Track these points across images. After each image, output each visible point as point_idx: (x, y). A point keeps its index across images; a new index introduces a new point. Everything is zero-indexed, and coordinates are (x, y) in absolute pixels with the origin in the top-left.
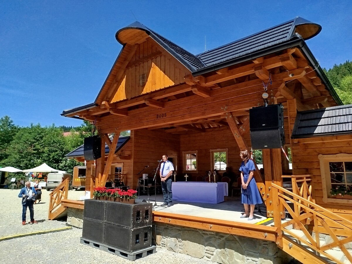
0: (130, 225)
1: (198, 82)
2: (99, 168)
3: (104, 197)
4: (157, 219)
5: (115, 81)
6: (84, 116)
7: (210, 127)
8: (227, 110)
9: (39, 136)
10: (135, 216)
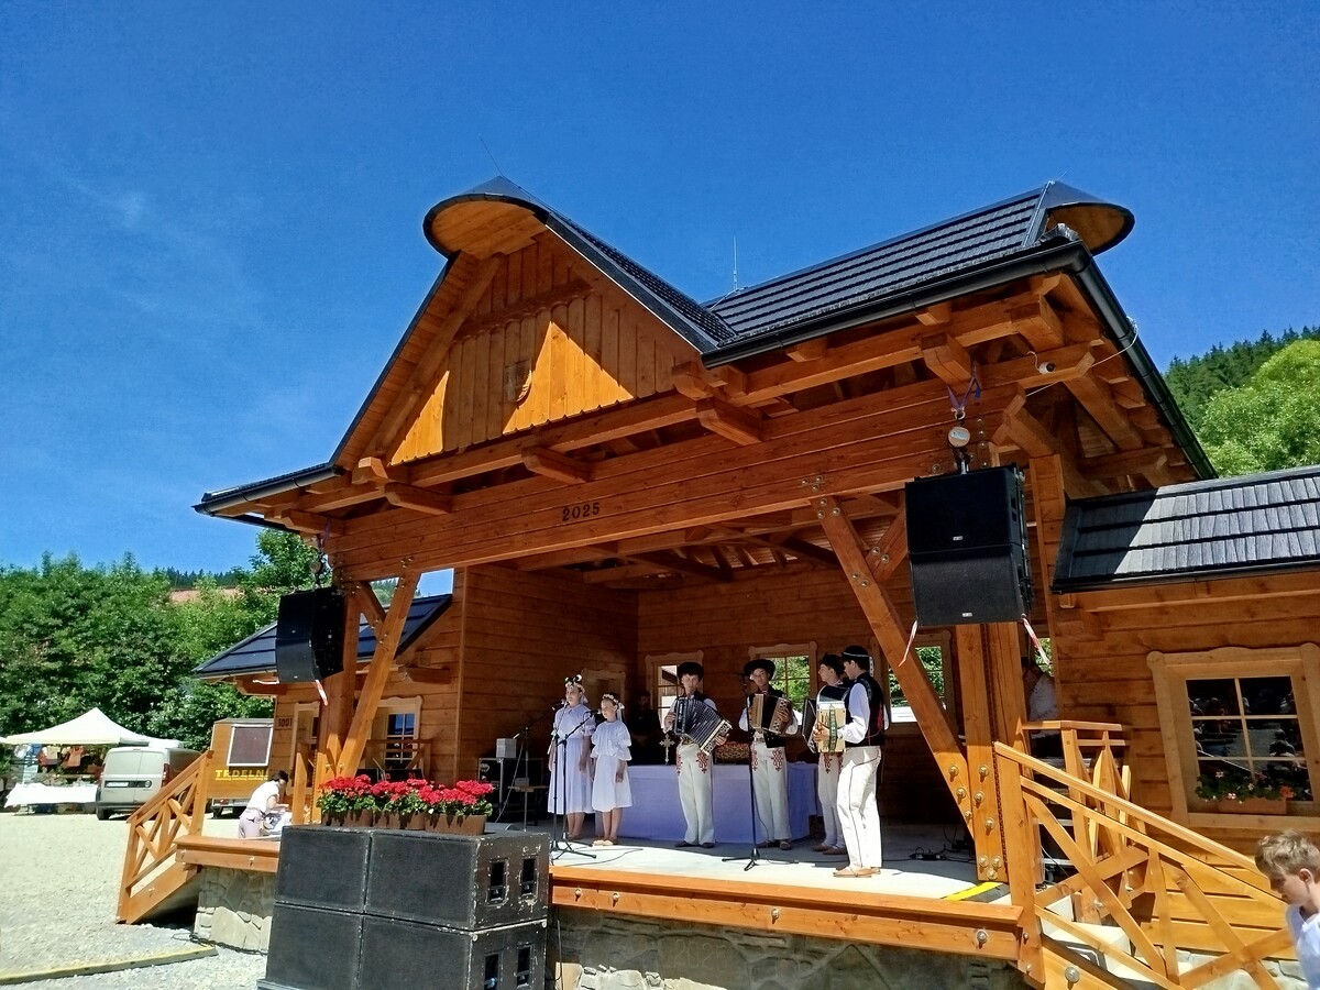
0: (465, 919)
1: (721, 388)
2: (333, 717)
3: (359, 813)
4: (565, 897)
5: (411, 385)
6: (285, 514)
7: (748, 565)
8: (821, 488)
9: (75, 602)
10: (487, 882)
